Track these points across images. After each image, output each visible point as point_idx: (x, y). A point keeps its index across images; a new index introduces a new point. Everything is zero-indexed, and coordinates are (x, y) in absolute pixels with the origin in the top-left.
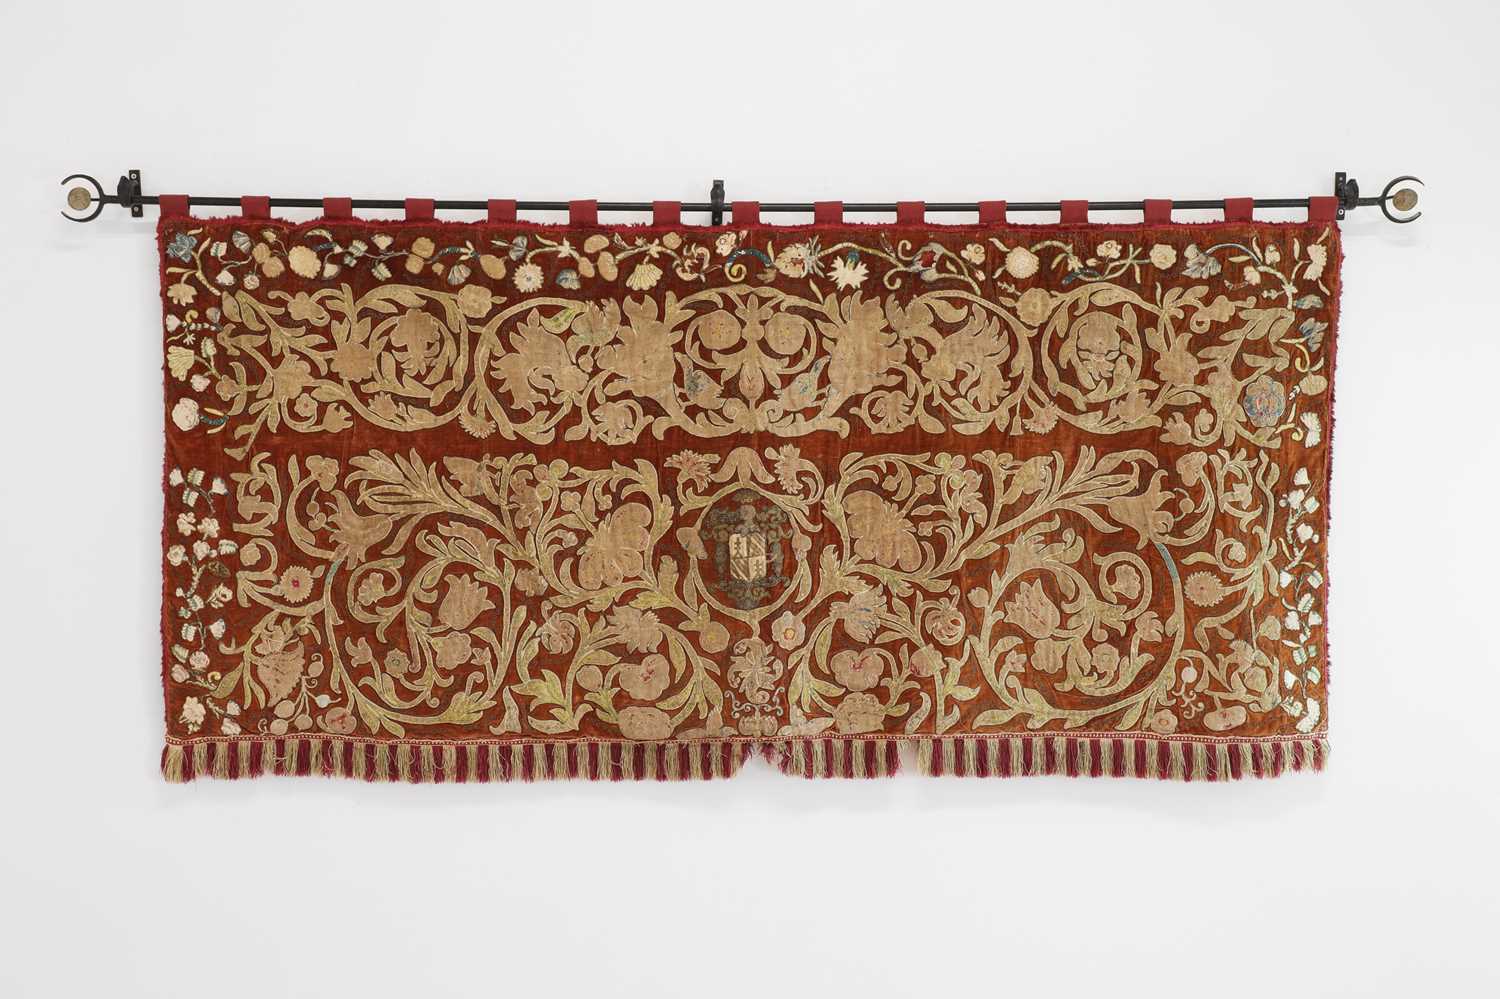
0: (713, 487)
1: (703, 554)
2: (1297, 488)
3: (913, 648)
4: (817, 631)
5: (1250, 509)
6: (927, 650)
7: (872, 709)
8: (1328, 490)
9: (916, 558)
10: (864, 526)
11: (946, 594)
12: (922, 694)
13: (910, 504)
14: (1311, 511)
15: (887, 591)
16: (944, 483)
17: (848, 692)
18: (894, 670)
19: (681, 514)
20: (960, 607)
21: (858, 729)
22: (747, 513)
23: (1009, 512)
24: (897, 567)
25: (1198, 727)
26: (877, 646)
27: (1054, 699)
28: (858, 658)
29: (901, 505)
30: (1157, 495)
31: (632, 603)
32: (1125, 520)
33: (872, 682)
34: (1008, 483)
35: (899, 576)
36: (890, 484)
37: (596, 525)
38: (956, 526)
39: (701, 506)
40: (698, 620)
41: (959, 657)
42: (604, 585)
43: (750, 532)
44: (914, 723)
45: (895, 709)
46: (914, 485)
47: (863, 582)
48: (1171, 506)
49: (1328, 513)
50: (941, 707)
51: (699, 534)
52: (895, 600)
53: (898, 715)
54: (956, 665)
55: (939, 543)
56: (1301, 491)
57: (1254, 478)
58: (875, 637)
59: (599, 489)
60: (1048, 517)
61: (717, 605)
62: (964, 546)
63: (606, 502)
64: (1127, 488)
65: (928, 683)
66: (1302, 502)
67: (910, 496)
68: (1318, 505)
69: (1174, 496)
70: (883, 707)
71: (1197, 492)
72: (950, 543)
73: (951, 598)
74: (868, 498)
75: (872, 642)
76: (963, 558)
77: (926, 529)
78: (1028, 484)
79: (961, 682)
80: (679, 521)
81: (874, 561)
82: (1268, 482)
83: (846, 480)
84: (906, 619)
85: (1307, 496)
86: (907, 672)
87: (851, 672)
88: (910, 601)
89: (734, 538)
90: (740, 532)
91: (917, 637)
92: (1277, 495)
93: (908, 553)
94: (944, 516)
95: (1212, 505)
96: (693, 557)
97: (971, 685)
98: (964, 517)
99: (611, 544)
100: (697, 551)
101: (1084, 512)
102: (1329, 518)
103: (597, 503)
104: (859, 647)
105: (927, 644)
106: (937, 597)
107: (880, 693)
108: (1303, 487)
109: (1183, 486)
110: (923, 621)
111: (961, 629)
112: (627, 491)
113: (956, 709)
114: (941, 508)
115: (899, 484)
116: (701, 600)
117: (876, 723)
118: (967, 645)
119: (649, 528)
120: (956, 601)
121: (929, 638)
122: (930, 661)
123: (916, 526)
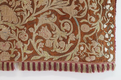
2: (108, 4)
3: (16, 41)
5: (96, 9)
6: (19, 42)
7: (8, 55)
8: (116, 5)
9: (17, 21)
10: (4, 13)
11: (23, 29)
12: (18, 52)
13: (15, 8)
14: (111, 10)
15: (10, 28)
16: (22, 3)
17: (2, 51)
18: (12, 47)
20: (27, 32)
21: (4, 60)
23: (38, 10)
24: (12, 23)
25: (84, 61)
26: (8, 41)
27: (50, 53)
28: (4, 44)
29: (13, 8)
30: (74, 6)
32: (66, 12)
33: (7, 49)
34: (37, 3)
35: (13, 25)
36: (10, 3)
38: (25, 13)
41: (27, 44)
44: (16, 59)
46: (16, 3)
47: (5, 26)
48: (77, 8)
49: (116, 11)
50: (23, 55)
52: (12, 30)
53: (13, 57)
54: (26, 46)
55: (22, 17)
56: (109, 5)
57: (97, 2)
58: (8, 39)
60: (48, 11)
62: (27, 18)
64: (67, 4)
65: (19, 50)
66: (109, 8)
68: (113, 9)
69: (78, 6)
70: (10, 55)
71: (83, 5)
72: (24, 17)
73: (24, 30)
74: (6, 7)
75: (7, 40)
76: (27, 21)
77: (19, 14)
78: (42, 3)
79: (28, 49)
81: (7, 21)
82: (101, 3)
84: (15, 35)
85: (110, 6)
86: (15, 47)
87: (3, 47)
88: (16, 31)
91: (17, 39)
92: (103, 6)
93: (15, 20)
94: (23, 11)
95: (87, 8)
97: (31, 50)
98: (27, 11)
101: (57, 10)
102: (116, 12)
104: (4, 41)
105: (19, 41)
106: (21, 30)
107: (9, 52)
108: (110, 4)
109: (80, 3)
110: (18, 36)
111: (27, 37)
113: (26, 56)
114: (22, 9)
115: (12, 3)
117: (8, 59)
118: (29, 41)
120: (26, 31)
121: (20, 39)
122: (20, 45)
123: (16, 13)
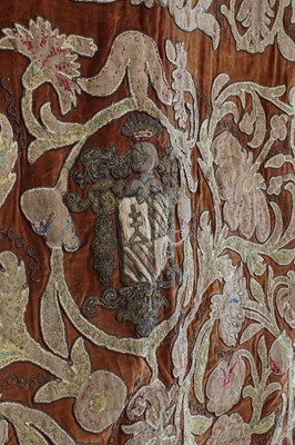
0: (89, 105)
1: (72, 241)
4: (197, 345)
19: (32, 157)
39: (69, 142)
40: (71, 377)
43: (152, 194)
45: (261, 425)
51: (65, 200)
61: (100, 337)
67: (264, 142)
80: (30, 175)
83: (218, 115)
96: (56, 248)
100: (64, 235)
116: (72, 334)
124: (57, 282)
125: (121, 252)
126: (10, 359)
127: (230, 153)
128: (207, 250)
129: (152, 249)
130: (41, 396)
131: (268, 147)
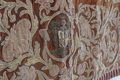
0: (52, 12)
1: (49, 39)
3: (91, 60)
4: (75, 61)
6: (94, 60)
7: (84, 79)
9: (91, 35)
10: (82, 26)
12: (94, 72)
15: (86, 45)
16: (97, 14)
17: (79, 76)
18: (88, 68)
19: (41, 23)
20: (99, 47)
22: (64, 22)
23: (105, 21)
24: (88, 38)
27: (106, 65)
28: (82, 66)
29: (88, 20)
30: (119, 18)
31: (26, 64)
32: (114, 23)
33: (84, 72)
34: (105, 14)
35: (89, 40)
36: (86, 13)
37: (9, 30)
38: (98, 25)
39: (48, 20)
40: (48, 66)
42: (15, 58)
43: (65, 30)
45: (89, 78)
46: (91, 14)
47: (82, 43)
50: (96, 74)
51: (47, 31)
52: (88, 47)
54: (98, 62)
55: (95, 30)
59: (10, 12)
60: (107, 23)
61: (54, 58)
62: (99, 31)
63: (13, 18)
64: (115, 16)
65: (95, 69)
67: (90, 17)
70: (86, 78)
75: (84, 60)
76: (99, 34)
77: (93, 27)
78: (107, 14)
80: (41, 27)
81: (84, 37)
83: (79, 12)
84: (90, 52)
86: (91, 67)
87: (80, 70)
88: (90, 47)
89: (59, 32)
90: (61, 30)
91: (92, 57)
94: (97, 23)
96: (46, 41)
98: (99, 23)
99: (16, 39)
100: (47, 38)
101: (111, 22)
103: (9, 19)
104: (82, 63)
105: (94, 58)
106: (95, 45)
107: (85, 74)
110: (93, 52)
112: (22, 13)
113: (98, 73)
114: (96, 20)
115: (88, 14)
116: (49, 57)
119: (30, 30)
122: (95, 63)
123: (91, 26)
124: (46, 47)
125: (58, 41)
126: (37, 62)
127: (82, 20)
128: (77, 41)
129: (65, 41)
130: (43, 69)
131: (91, 18)
